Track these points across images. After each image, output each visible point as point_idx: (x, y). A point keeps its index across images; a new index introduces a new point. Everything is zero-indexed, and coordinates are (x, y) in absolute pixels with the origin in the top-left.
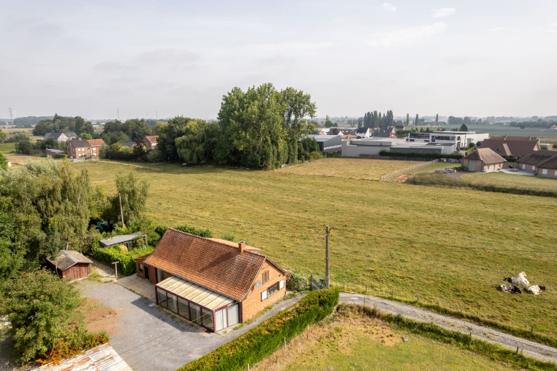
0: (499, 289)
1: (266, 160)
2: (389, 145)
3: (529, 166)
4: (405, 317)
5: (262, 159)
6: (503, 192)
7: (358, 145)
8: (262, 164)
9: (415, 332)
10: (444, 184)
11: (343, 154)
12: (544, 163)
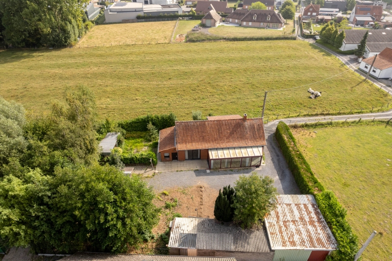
0: (310, 98)
1: (69, 38)
2: (141, 10)
3: (234, 20)
4: (308, 123)
5: (65, 38)
6: (242, 40)
7: (118, 12)
8: (66, 42)
9: (315, 128)
10: (210, 40)
11: (107, 21)
12: (244, 18)
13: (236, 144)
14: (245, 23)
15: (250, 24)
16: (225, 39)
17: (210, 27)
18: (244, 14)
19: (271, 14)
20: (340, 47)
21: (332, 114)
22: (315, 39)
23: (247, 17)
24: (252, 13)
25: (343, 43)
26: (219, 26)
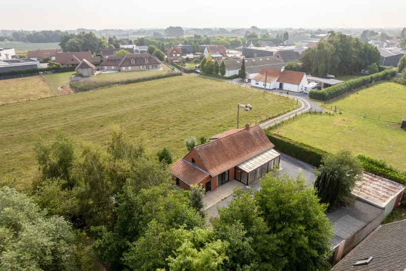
3: (109, 67)
4: (271, 126)
12: (122, 64)
13: (254, 153)
14: (124, 68)
15: (130, 68)
16: (118, 83)
17: (88, 76)
18: (120, 60)
19: (148, 57)
20: (224, 74)
21: (276, 117)
22: (197, 72)
23: (124, 62)
24: (128, 58)
25: (226, 70)
26: (97, 75)
